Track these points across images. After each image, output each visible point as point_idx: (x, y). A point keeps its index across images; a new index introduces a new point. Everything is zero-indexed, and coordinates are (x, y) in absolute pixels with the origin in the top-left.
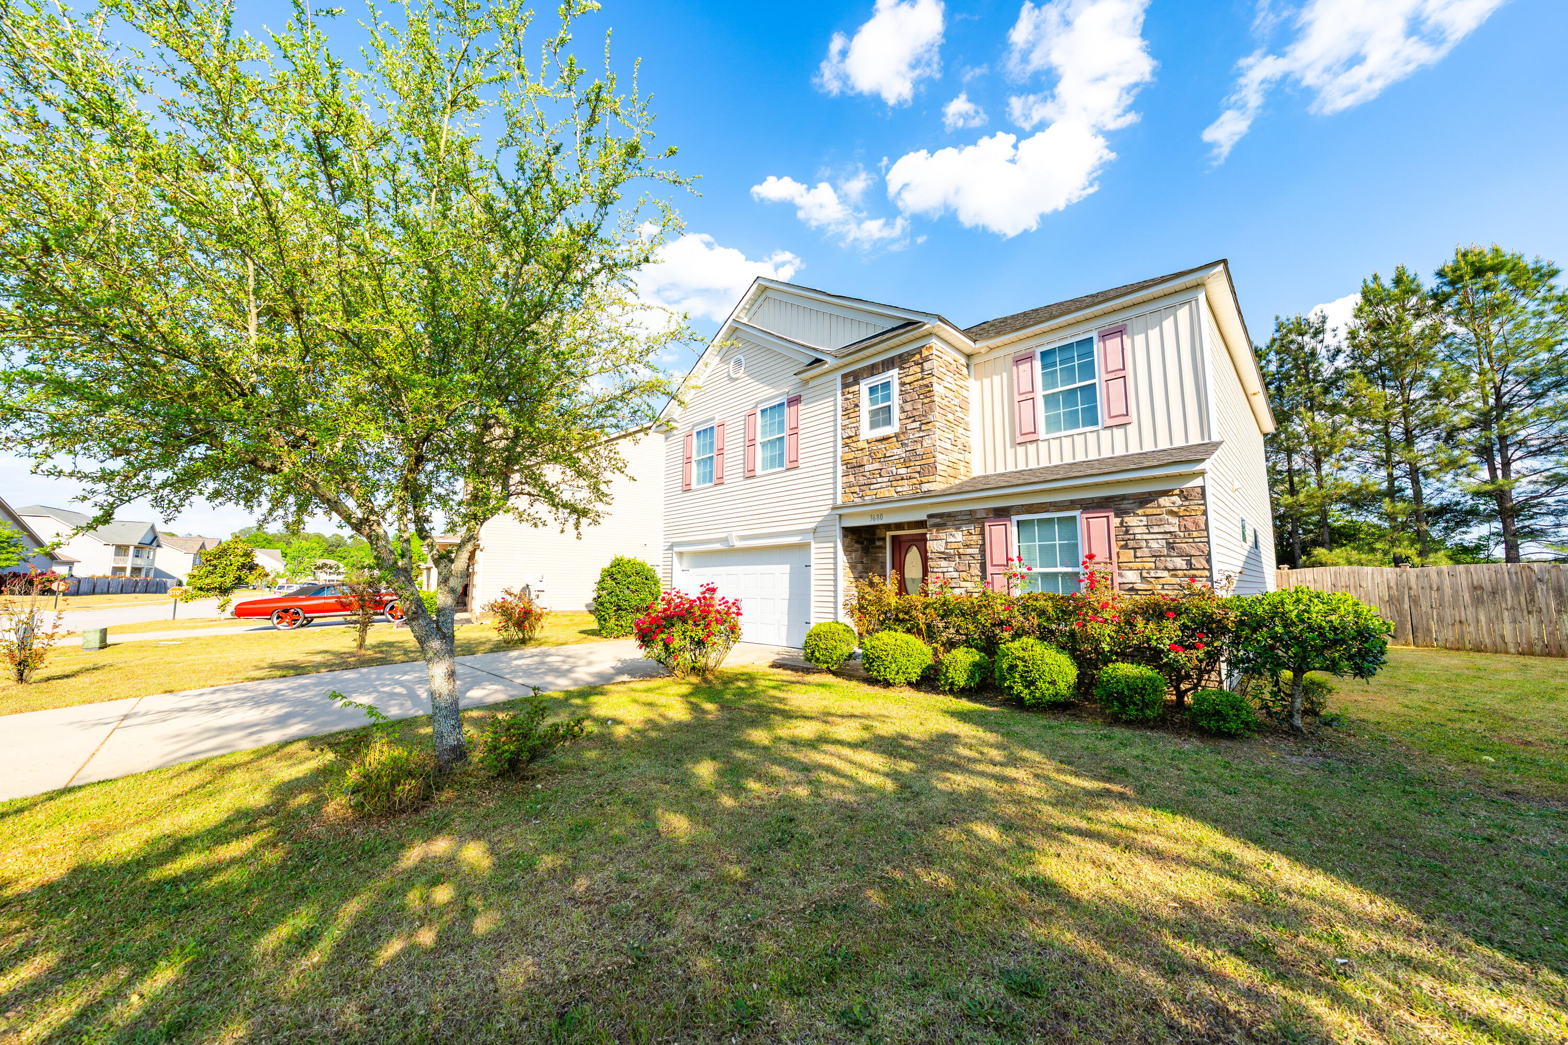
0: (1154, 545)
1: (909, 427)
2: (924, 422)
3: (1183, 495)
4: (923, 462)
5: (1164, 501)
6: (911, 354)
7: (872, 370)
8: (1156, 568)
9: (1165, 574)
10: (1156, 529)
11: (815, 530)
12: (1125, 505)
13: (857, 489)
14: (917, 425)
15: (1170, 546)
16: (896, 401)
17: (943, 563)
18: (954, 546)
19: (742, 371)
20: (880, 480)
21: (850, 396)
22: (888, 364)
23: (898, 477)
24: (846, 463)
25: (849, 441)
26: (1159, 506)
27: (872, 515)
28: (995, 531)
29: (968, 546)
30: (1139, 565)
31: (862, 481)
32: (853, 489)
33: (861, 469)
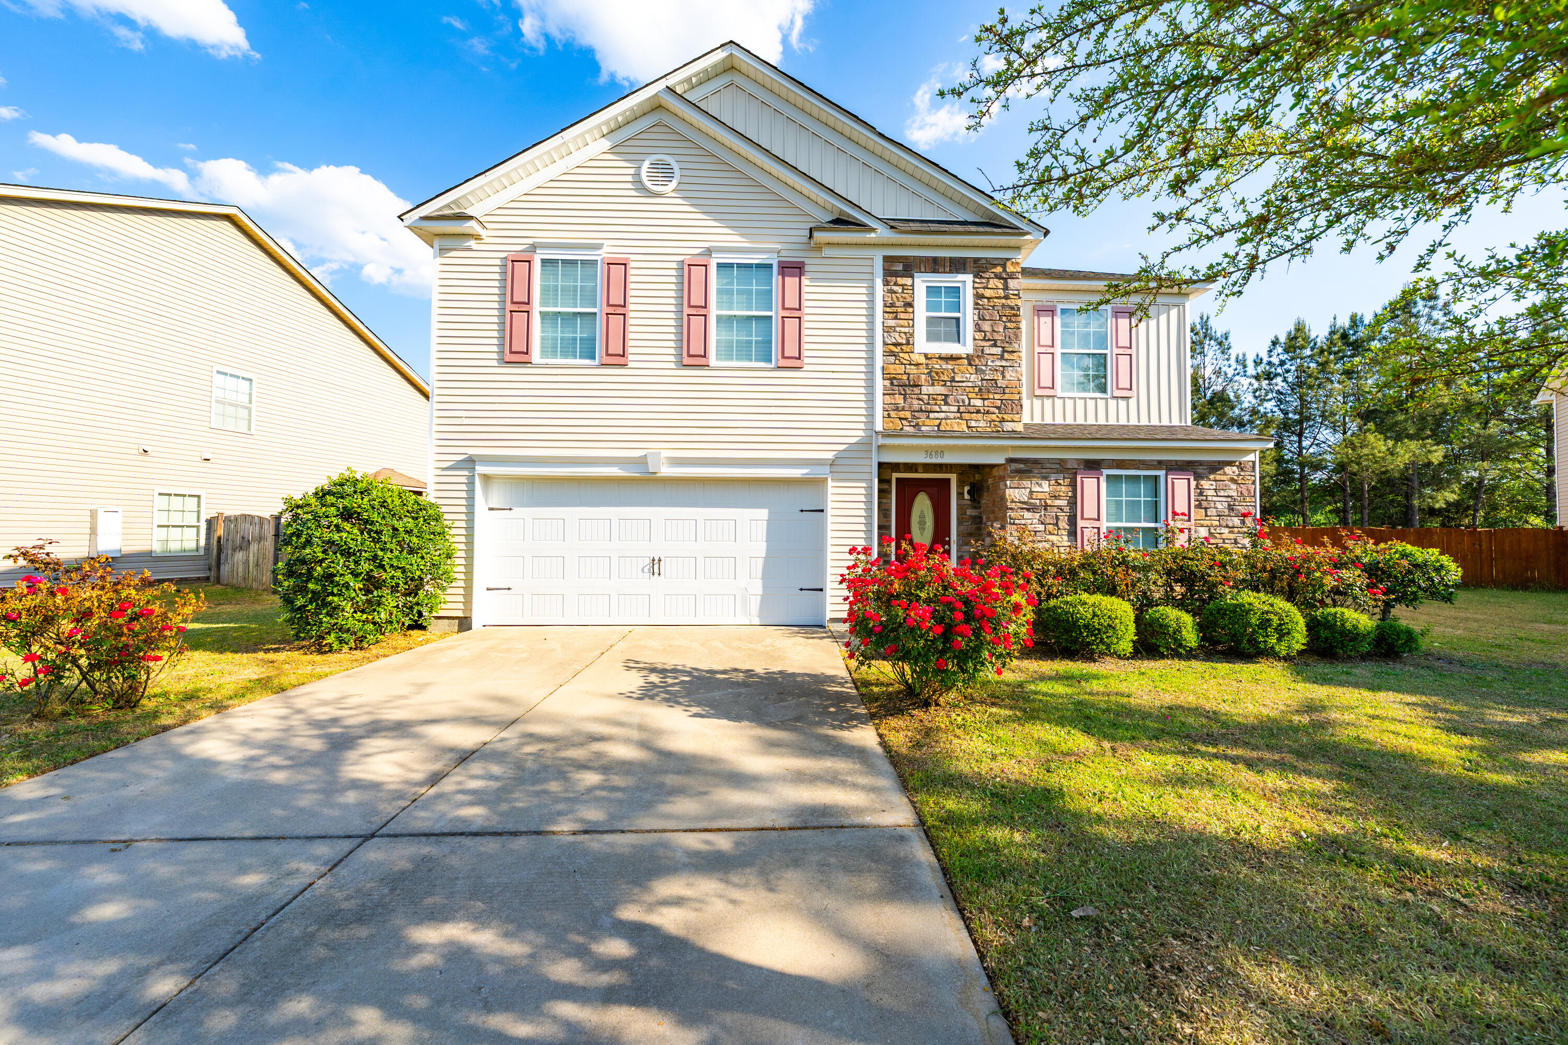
0: (1219, 505)
1: (987, 351)
2: (1007, 351)
3: (1241, 467)
4: (1006, 396)
5: (1228, 469)
6: (991, 263)
7: (935, 265)
8: (1220, 526)
9: (1226, 531)
10: (1222, 493)
11: (832, 463)
12: (1200, 470)
13: (908, 415)
14: (998, 351)
15: (1231, 508)
16: (969, 316)
17: (1027, 515)
18: (1040, 496)
19: (673, 185)
20: (944, 408)
21: (899, 289)
22: (958, 265)
23: (972, 409)
24: (891, 379)
25: (895, 350)
26: (1225, 474)
27: (928, 450)
28: (1088, 484)
29: (1056, 497)
30: (1208, 523)
31: (916, 404)
32: (902, 414)
33: (916, 390)
